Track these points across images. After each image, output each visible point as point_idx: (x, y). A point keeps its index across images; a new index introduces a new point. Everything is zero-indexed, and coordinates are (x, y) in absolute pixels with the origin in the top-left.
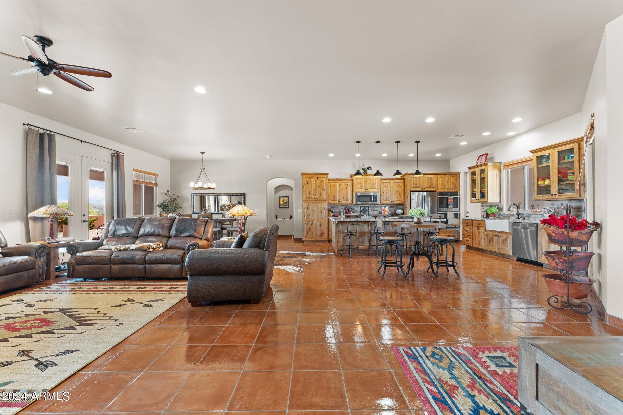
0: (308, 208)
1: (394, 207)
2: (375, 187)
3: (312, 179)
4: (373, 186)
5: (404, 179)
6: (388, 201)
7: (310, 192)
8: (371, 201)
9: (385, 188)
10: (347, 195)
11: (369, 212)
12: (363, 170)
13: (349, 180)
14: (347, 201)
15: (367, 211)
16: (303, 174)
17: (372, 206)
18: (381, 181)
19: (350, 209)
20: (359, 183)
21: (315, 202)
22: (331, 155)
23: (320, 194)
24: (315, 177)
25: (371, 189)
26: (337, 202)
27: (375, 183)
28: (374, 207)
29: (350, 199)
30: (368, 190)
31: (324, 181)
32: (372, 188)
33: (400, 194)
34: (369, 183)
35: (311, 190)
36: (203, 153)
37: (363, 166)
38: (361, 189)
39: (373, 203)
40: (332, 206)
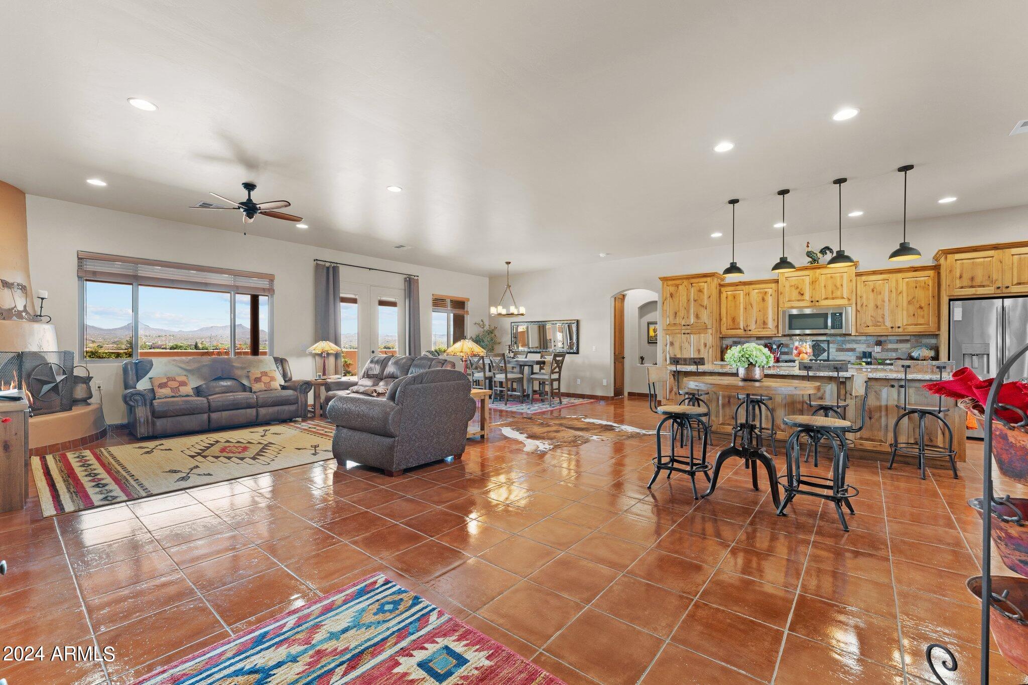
0: (672, 344)
1: (907, 341)
2: (838, 294)
3: (680, 287)
4: (832, 293)
5: (937, 268)
6: (880, 326)
7: (676, 313)
8: (826, 327)
9: (871, 296)
10: (765, 314)
11: (828, 353)
12: (808, 256)
13: (770, 283)
14: (764, 328)
15: (824, 350)
16: (664, 279)
17: (839, 338)
18: (858, 278)
19: (775, 347)
20: (793, 288)
21: (687, 331)
22: (717, 235)
23: (697, 317)
24: (686, 282)
25: (826, 298)
26: (740, 332)
27: (839, 286)
28: (844, 342)
29: (771, 324)
30: (818, 301)
31: (705, 291)
32: (831, 296)
33: (921, 308)
34: (823, 285)
35: (679, 307)
36: (508, 263)
37: (808, 246)
38: (798, 300)
39: (833, 331)
40: (735, 339)
